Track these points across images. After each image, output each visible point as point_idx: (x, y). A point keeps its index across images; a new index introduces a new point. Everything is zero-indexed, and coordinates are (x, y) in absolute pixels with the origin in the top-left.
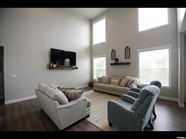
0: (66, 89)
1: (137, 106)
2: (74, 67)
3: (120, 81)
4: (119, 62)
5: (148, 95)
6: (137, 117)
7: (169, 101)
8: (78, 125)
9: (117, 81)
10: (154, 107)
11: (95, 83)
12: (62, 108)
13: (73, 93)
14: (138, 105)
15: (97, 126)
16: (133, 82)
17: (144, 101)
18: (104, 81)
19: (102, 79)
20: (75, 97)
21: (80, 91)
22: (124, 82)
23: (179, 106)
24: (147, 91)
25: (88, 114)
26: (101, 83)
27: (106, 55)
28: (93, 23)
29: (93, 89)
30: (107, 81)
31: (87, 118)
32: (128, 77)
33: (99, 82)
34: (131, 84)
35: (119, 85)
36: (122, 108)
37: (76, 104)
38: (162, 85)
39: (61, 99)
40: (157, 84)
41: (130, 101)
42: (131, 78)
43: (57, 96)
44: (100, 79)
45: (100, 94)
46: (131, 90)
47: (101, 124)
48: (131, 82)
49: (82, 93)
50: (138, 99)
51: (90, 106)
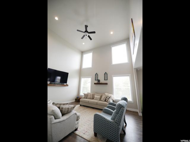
0: (60, 104)
1: (115, 117)
2: (65, 84)
3: (101, 97)
4: (100, 82)
5: (121, 107)
6: (116, 125)
7: (133, 112)
8: (67, 139)
9: (99, 97)
10: (125, 117)
11: (81, 98)
12: (56, 123)
13: (67, 108)
14: (116, 115)
15: (85, 138)
16: (110, 97)
17: (119, 112)
18: (89, 97)
19: (87, 95)
20: (68, 111)
21: (72, 106)
22: (103, 97)
23: (139, 115)
24: (120, 104)
25: (76, 128)
26: (87, 98)
27: (91, 77)
28: (83, 54)
29: (79, 104)
30: (91, 97)
31: (75, 132)
32: (107, 94)
33: (85, 98)
34: (109, 99)
35: (100, 100)
36: (105, 119)
37: (69, 118)
38: (128, 100)
39: (56, 114)
40: (125, 99)
41: (109, 113)
42: (108, 94)
43: (54, 111)
44: (86, 95)
45: (85, 108)
46: (109, 104)
47: (88, 135)
48: (108, 98)
49: (74, 107)
50: (115, 111)
51: (78, 120)
